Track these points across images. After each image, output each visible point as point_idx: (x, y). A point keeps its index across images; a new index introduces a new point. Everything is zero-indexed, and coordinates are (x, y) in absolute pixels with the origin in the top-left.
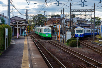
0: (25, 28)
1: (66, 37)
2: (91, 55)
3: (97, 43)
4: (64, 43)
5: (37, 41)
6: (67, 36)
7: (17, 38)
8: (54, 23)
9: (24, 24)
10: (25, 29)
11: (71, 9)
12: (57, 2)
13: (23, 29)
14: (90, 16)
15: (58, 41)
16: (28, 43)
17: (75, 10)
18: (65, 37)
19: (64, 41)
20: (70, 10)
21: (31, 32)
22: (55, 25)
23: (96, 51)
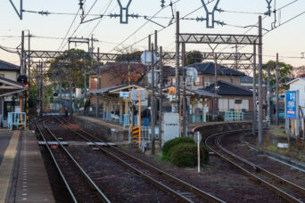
0: (13, 98)
1: (161, 132)
2: (240, 196)
3: (268, 154)
4: (153, 153)
5: (59, 146)
6: (165, 128)
8: (123, 83)
9: (7, 85)
10: (13, 104)
11: (178, 34)
12: (122, 9)
13: (6, 103)
14: (249, 59)
15: (134, 146)
16: (18, 155)
17: (192, 39)
18: (157, 131)
19: (157, 146)
20: (178, 38)
21: (41, 112)
22: (127, 90)
23: (259, 182)
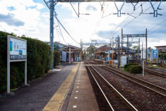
7: (70, 63)
12: (118, 11)
